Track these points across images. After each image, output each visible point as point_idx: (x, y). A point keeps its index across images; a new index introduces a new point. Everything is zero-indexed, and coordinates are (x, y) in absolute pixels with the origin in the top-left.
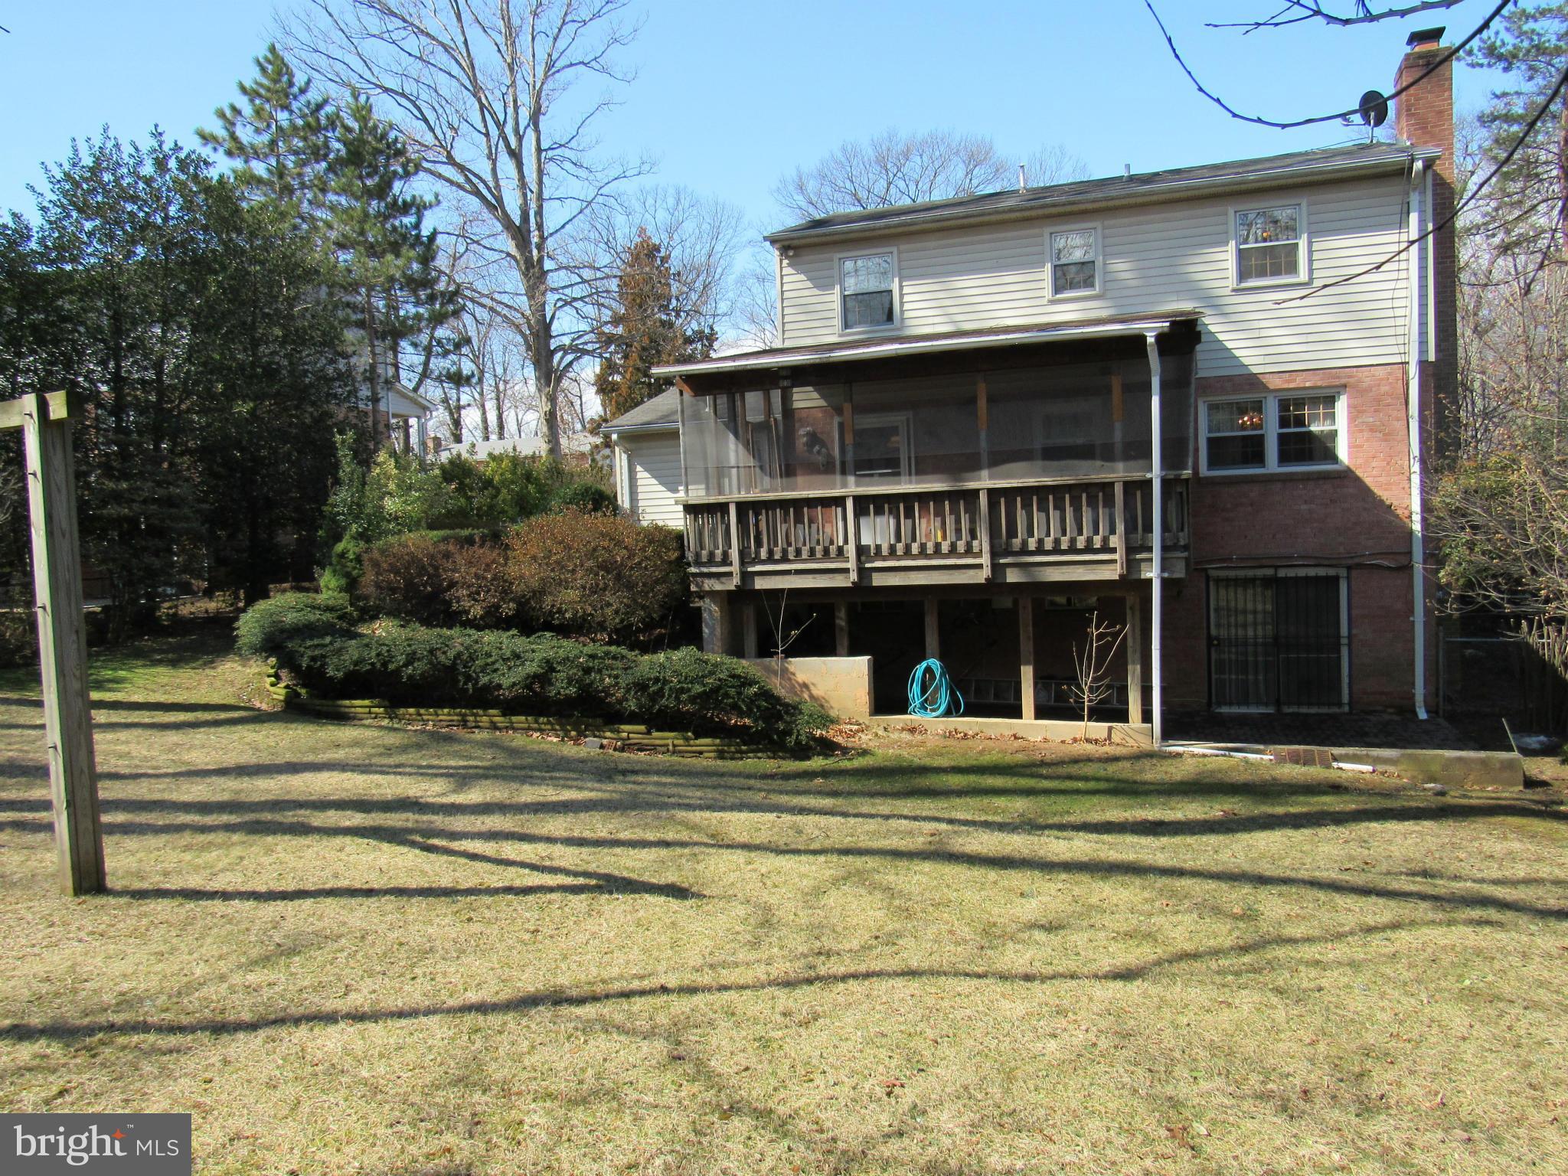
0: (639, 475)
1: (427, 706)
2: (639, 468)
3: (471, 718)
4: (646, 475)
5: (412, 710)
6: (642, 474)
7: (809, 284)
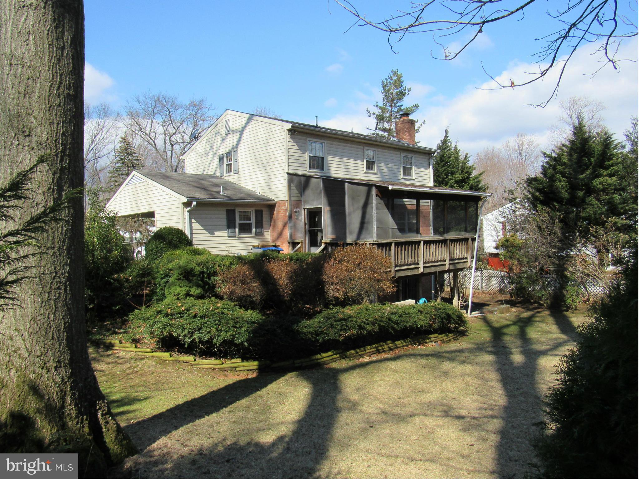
0: (193, 224)
1: (359, 347)
2: (193, 221)
3: (380, 348)
4: (197, 224)
5: (353, 352)
6: (195, 224)
7: (297, 148)
